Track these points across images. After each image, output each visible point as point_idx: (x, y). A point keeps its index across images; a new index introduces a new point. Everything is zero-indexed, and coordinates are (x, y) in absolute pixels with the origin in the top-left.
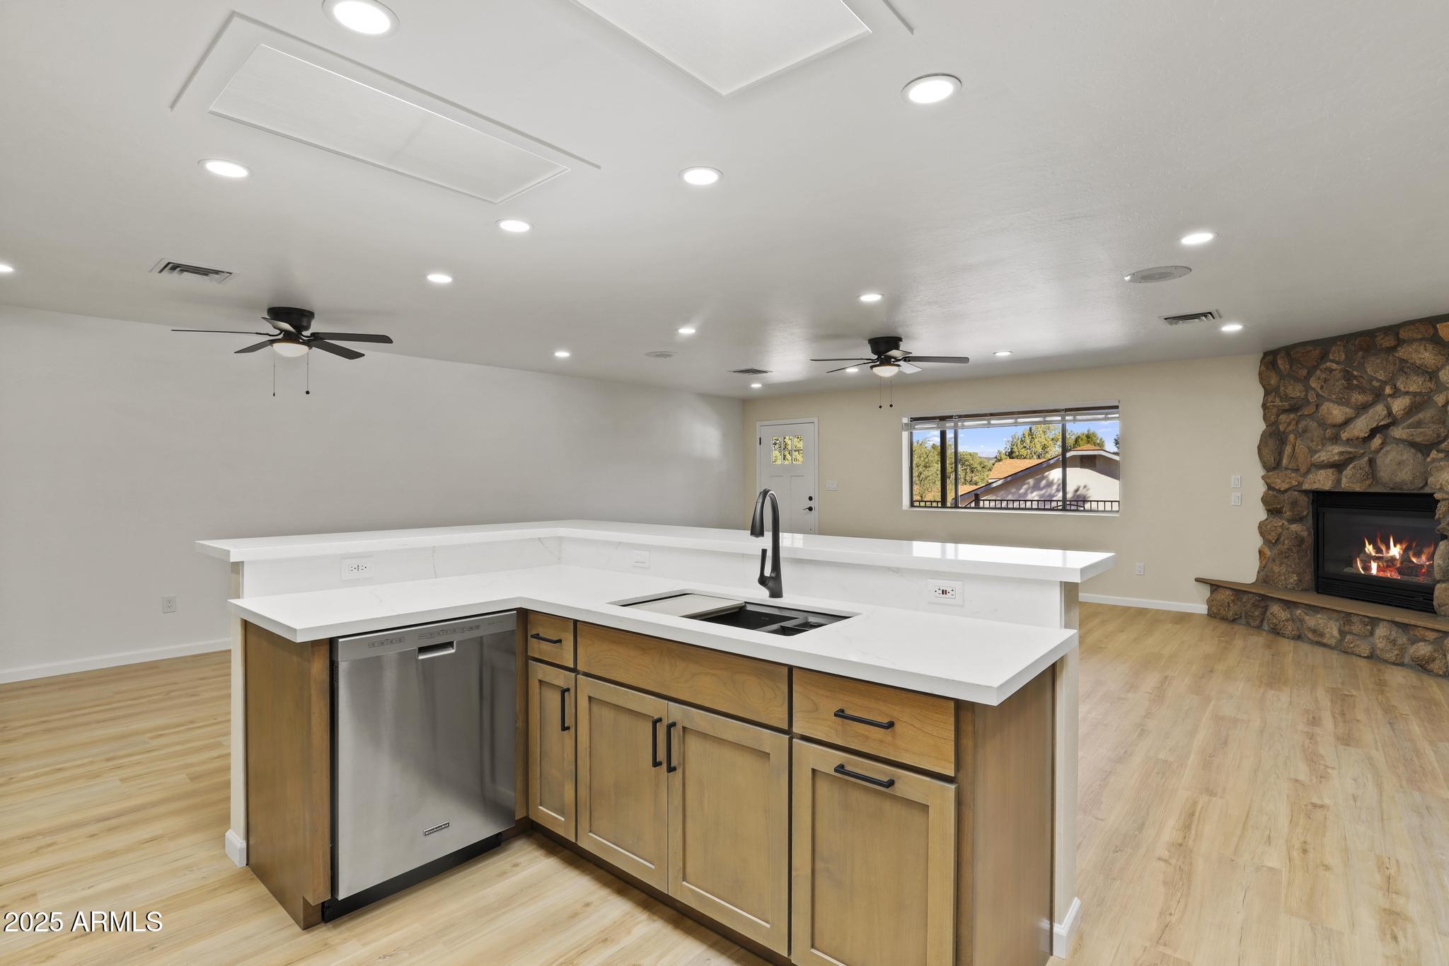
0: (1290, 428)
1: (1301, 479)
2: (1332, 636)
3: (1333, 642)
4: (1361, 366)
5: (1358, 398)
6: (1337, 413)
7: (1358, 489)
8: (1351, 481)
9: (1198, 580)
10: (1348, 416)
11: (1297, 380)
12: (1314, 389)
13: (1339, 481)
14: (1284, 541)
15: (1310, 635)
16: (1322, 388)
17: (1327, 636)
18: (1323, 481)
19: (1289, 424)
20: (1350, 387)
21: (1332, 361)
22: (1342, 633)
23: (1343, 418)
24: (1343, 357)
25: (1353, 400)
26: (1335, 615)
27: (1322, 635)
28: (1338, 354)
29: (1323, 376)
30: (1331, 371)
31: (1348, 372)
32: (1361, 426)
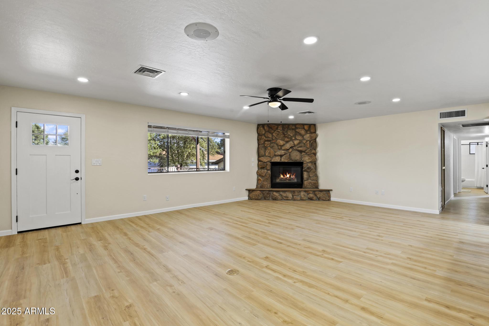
0: (269, 145)
1: (271, 159)
2: (290, 197)
3: (291, 199)
4: (287, 132)
5: (286, 139)
6: (282, 143)
7: (286, 161)
8: (284, 160)
9: (246, 190)
10: (284, 144)
11: (270, 133)
12: (274, 136)
13: (281, 160)
14: (267, 175)
15: (285, 198)
16: (277, 136)
17: (289, 197)
18: (277, 159)
19: (268, 144)
20: (285, 137)
21: (279, 129)
22: (293, 196)
23: (283, 144)
24: (281, 129)
25: (285, 140)
26: (290, 192)
27: (288, 197)
28: (280, 128)
29: (277, 133)
30: (279, 132)
31: (283, 133)
32: (288, 146)
